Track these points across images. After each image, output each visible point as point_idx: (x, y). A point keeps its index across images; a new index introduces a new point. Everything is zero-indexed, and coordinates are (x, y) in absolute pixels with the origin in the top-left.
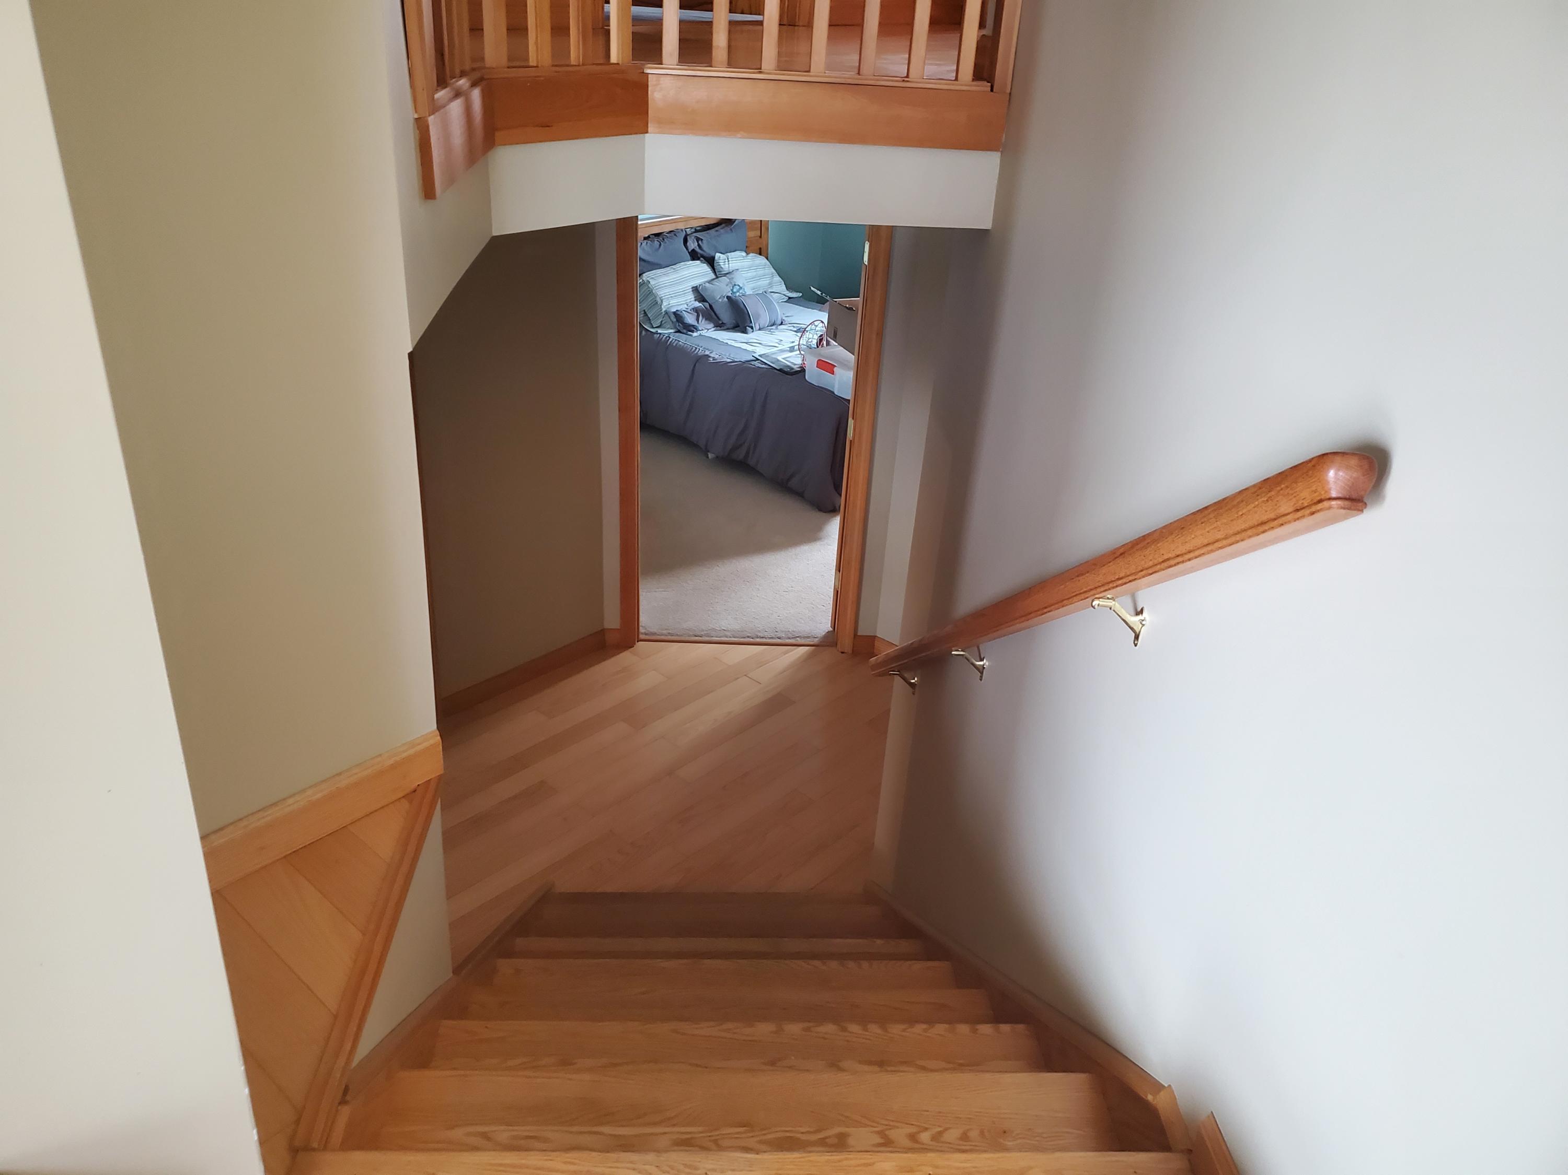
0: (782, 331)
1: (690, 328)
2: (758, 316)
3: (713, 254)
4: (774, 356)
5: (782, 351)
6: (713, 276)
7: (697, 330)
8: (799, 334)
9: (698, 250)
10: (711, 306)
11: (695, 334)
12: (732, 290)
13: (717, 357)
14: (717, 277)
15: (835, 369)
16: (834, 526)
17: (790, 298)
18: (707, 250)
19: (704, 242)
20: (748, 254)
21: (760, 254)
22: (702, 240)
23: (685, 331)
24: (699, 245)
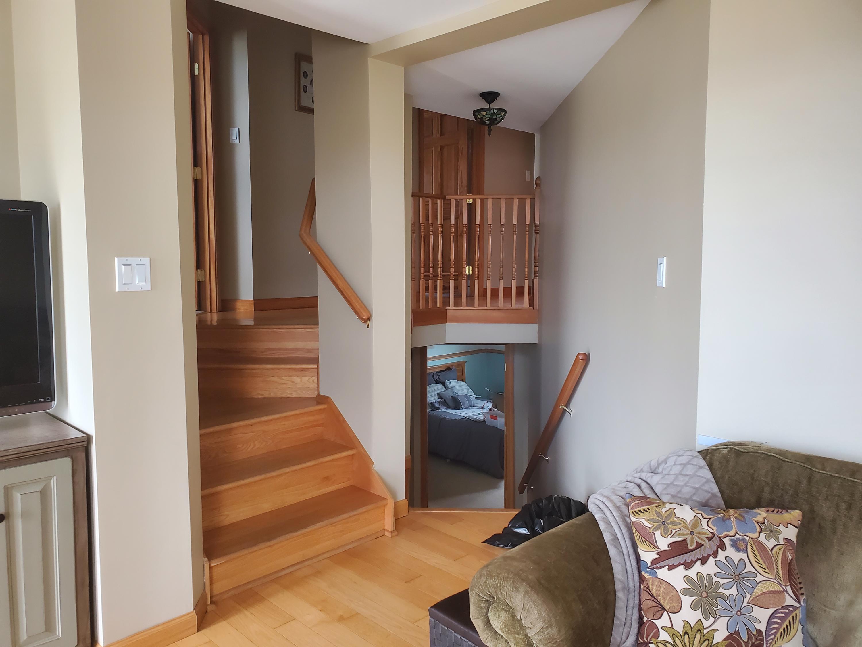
0: (474, 409)
1: (438, 409)
2: (464, 403)
3: (444, 381)
4: (472, 417)
5: (475, 415)
6: (445, 389)
7: (440, 409)
8: (481, 410)
9: (438, 379)
10: (444, 400)
11: (439, 411)
12: (453, 394)
13: (449, 418)
14: (446, 389)
15: (498, 418)
16: (503, 483)
17: (476, 398)
18: (442, 379)
19: (441, 376)
20: (458, 381)
21: (463, 381)
22: (440, 376)
23: (435, 410)
24: (439, 378)
